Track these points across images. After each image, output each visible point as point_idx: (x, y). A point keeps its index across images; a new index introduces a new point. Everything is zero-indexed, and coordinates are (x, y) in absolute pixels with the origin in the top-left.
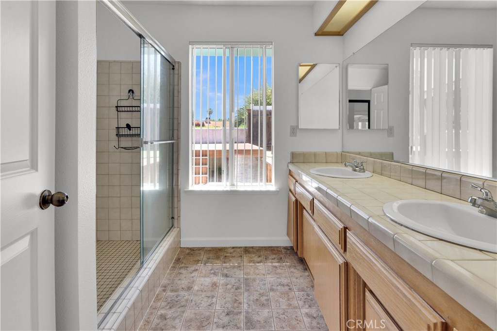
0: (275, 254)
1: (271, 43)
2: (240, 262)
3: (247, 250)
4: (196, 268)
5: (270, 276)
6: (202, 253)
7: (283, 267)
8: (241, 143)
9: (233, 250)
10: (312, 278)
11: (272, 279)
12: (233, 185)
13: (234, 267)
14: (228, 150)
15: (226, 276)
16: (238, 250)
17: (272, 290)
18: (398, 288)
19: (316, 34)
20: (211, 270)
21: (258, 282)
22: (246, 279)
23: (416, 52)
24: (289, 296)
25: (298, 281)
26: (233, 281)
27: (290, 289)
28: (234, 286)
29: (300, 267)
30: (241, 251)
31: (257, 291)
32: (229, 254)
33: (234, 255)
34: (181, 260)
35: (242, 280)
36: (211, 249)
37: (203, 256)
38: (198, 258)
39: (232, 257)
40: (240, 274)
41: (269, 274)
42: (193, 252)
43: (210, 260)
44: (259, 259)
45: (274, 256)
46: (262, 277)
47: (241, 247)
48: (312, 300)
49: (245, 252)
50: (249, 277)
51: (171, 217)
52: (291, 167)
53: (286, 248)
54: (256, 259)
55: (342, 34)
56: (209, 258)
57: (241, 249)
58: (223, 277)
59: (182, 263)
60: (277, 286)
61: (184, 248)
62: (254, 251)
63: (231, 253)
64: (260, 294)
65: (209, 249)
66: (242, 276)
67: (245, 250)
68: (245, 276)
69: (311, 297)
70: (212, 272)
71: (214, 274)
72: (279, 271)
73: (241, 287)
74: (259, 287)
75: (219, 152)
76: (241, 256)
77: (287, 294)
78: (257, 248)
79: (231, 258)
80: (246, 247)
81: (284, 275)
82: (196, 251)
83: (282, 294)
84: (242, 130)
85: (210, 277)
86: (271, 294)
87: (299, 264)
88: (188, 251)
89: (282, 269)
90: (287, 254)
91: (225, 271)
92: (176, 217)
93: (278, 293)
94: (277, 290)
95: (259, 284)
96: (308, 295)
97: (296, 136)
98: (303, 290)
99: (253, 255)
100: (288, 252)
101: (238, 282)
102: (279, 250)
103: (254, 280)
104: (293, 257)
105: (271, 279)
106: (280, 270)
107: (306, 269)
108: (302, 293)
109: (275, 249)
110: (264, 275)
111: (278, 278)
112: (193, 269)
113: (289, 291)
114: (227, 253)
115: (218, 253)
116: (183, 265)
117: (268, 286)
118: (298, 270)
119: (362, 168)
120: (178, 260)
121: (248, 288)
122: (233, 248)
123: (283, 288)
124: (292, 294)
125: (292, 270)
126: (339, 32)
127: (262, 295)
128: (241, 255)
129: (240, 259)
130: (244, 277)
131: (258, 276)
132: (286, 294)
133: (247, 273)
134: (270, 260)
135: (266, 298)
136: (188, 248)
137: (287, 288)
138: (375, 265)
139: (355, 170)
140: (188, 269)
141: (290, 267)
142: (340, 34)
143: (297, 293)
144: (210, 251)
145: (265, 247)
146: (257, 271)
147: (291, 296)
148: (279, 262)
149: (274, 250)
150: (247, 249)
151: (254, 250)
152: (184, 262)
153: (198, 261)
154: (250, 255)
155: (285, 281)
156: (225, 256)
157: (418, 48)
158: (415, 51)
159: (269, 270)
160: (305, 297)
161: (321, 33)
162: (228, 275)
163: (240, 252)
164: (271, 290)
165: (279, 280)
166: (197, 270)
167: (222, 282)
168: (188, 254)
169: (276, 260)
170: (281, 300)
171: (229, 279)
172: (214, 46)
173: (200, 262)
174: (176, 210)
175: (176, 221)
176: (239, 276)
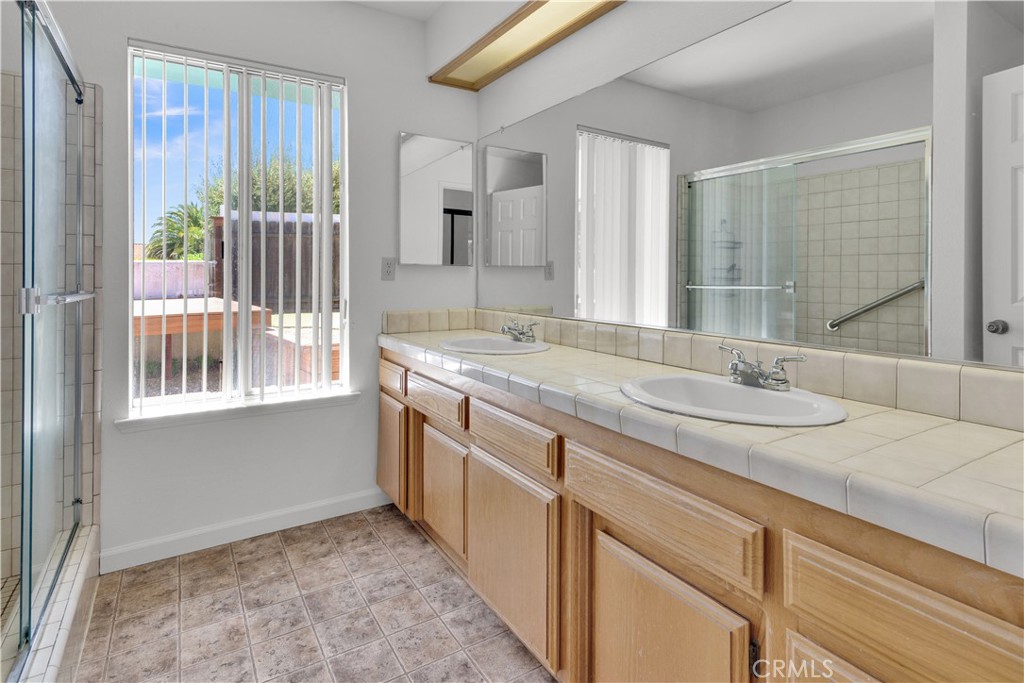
0: (356, 528)
1: (342, 81)
2: (281, 565)
3: (289, 537)
4: (170, 611)
5: (359, 575)
6: (174, 572)
7: (380, 549)
8: (196, 296)
9: (254, 544)
10: (442, 554)
11: (366, 580)
12: (248, 394)
13: (270, 581)
14: (235, 314)
15: (258, 604)
16: (268, 541)
17: (373, 600)
18: (686, 505)
19: (432, 79)
20: (213, 604)
21: (338, 594)
22: (309, 597)
23: (583, 139)
24: (410, 600)
25: (418, 567)
26: (279, 610)
27: (408, 587)
28: (284, 619)
29: (414, 540)
30: (277, 542)
31: (341, 613)
32: (247, 557)
33: (260, 554)
34: (113, 605)
35: (299, 603)
36: (194, 557)
37: (180, 580)
38: (165, 587)
39: (259, 560)
40: (290, 591)
41: (356, 571)
42: (146, 575)
43: (202, 583)
44: (324, 548)
45: (355, 533)
46: (343, 581)
47: (274, 533)
48: (455, 594)
49: (286, 542)
50: (312, 590)
51: (70, 499)
52: (387, 342)
53: (373, 512)
54: (317, 549)
55: (477, 88)
56: (198, 579)
57: (272, 538)
58: (249, 608)
59: (121, 611)
60: (381, 589)
61: (113, 573)
62: (305, 535)
63: (251, 553)
64: (350, 617)
65: (187, 559)
66: (298, 593)
67: (283, 536)
68: (304, 592)
69: (451, 588)
70: (217, 606)
71: (226, 609)
72: (374, 559)
73: (304, 617)
74: (343, 604)
75: (215, 317)
76: (280, 553)
77: (406, 597)
78: (312, 527)
79: (256, 564)
80: (284, 531)
81: (387, 565)
82: (153, 573)
83: (395, 601)
84: (199, 266)
85: (218, 620)
86: (374, 608)
87: (410, 536)
88: (126, 579)
89: (380, 555)
90: (380, 522)
91: (252, 595)
92: (86, 497)
93: (387, 603)
94: (384, 597)
95: (340, 597)
96: (445, 587)
97: (393, 279)
98: (433, 582)
99: (308, 544)
100: (381, 518)
101: (291, 608)
102: (360, 518)
103: (328, 593)
104: (393, 525)
105: (362, 580)
106: (376, 558)
107: (426, 541)
108: (434, 586)
109: (352, 518)
110: (346, 576)
111: (377, 573)
112: (162, 616)
113: (407, 590)
114: (241, 556)
115: (216, 562)
116: (125, 616)
117: (363, 596)
118: (411, 546)
119: (531, 334)
120: (105, 609)
121: (319, 614)
122: (253, 539)
123: (393, 589)
124: (414, 596)
125: (400, 549)
126: (473, 84)
127: (355, 617)
128: (277, 550)
129: (278, 559)
130: (301, 595)
131: (334, 583)
132: (403, 597)
133: (307, 585)
134: (350, 544)
135: (366, 619)
136: (123, 571)
137: (401, 587)
138: (637, 482)
139: (518, 340)
140: (146, 620)
141: (394, 546)
142: (474, 87)
143: (423, 590)
144: (193, 561)
145: (328, 520)
146: (327, 574)
147: (414, 599)
148: (368, 543)
149: (350, 521)
150: (287, 534)
151: (303, 533)
152: (126, 606)
153: (169, 593)
154: (299, 545)
155: (394, 575)
156: (240, 563)
157: (585, 134)
158: (580, 138)
159: (352, 564)
160: (442, 591)
161: (440, 79)
162: (262, 602)
163: (274, 546)
164: (370, 601)
165: (381, 577)
166: (172, 615)
167: (251, 621)
168: (132, 585)
169: (360, 541)
170: (397, 612)
171: (267, 609)
172: (203, 63)
173: (176, 595)
174: (87, 480)
175: (86, 509)
176: (290, 596)
